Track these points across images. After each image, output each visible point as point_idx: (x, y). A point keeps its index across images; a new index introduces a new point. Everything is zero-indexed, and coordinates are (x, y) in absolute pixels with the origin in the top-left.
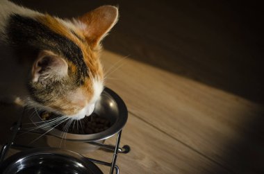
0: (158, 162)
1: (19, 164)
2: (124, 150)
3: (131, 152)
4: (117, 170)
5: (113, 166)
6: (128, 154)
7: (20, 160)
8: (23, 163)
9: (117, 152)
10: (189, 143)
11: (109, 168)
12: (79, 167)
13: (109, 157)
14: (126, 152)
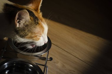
0: (64, 65)
1: (5, 65)
2: (50, 59)
3: (53, 60)
4: (47, 68)
5: (45, 66)
6: (52, 61)
7: (6, 64)
8: (7, 65)
9: (47, 60)
10: (78, 56)
11: (44, 67)
12: (31, 66)
13: (43, 62)
14: (51, 60)
